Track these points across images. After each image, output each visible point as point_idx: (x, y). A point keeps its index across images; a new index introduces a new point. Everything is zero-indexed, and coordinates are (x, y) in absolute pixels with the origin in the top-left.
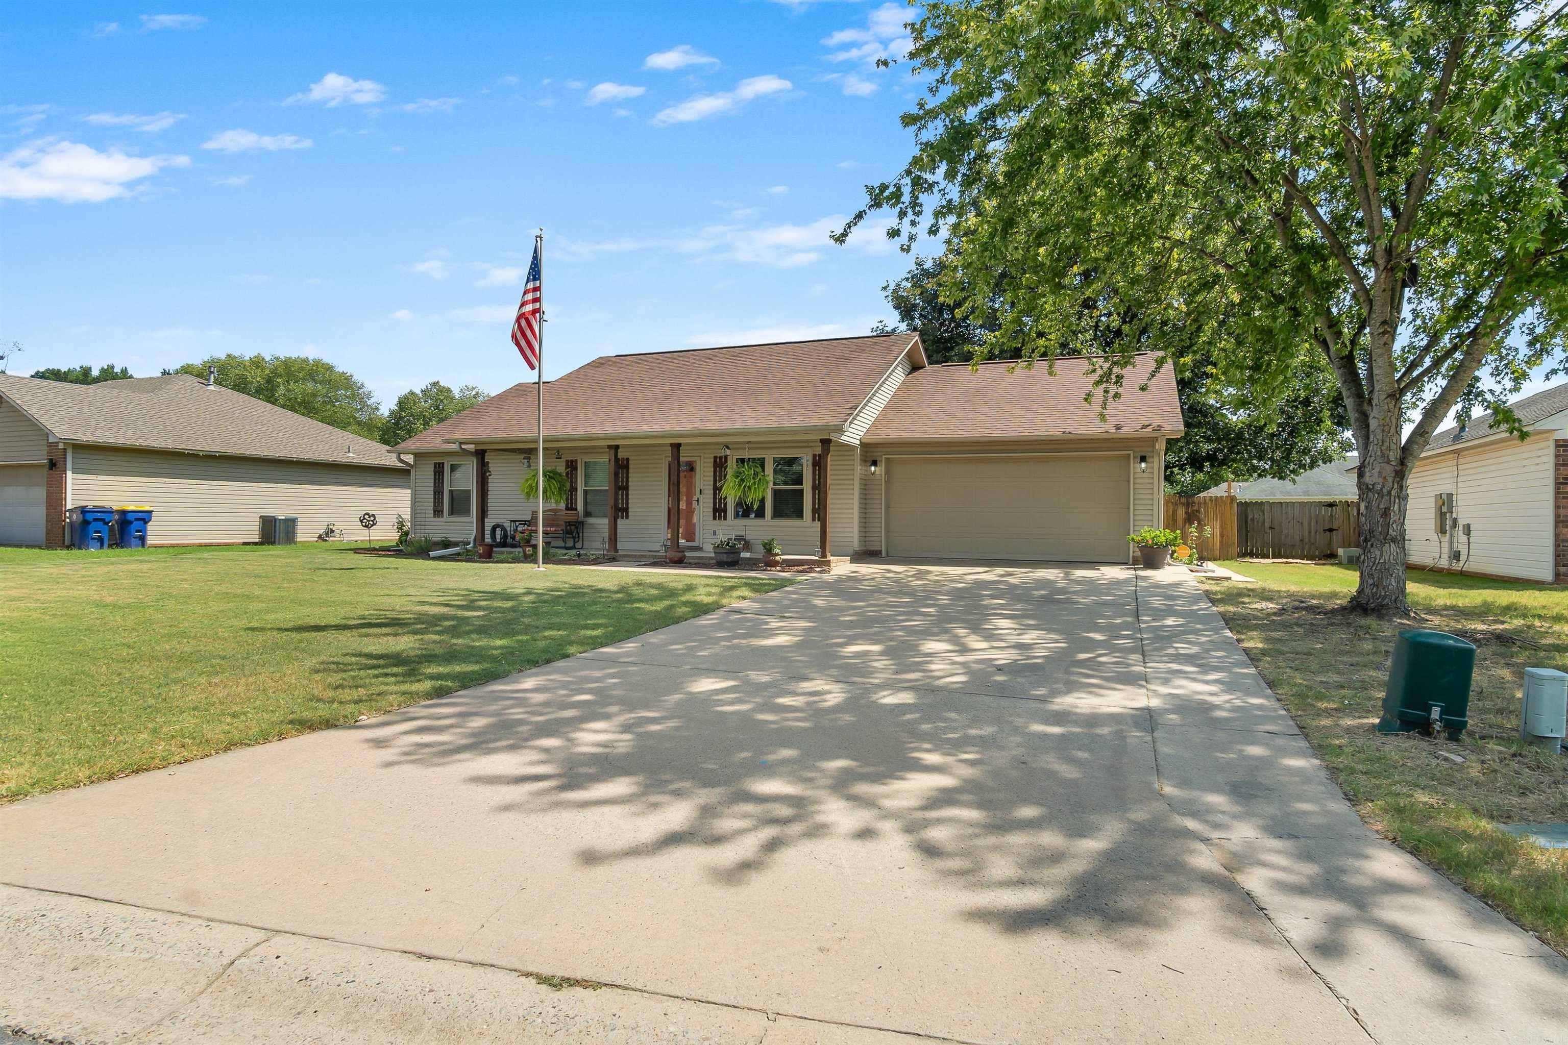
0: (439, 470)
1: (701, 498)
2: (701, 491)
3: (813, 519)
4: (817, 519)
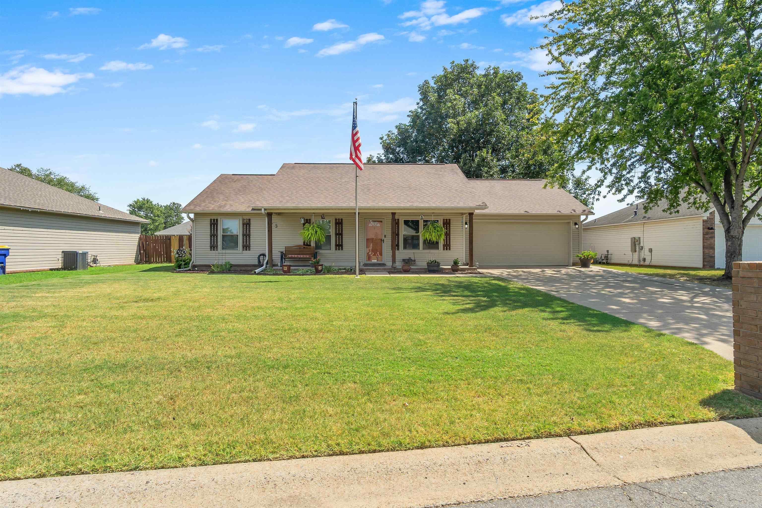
0: (214, 224)
1: (385, 239)
2: (385, 236)
3: (444, 249)
4: (447, 249)
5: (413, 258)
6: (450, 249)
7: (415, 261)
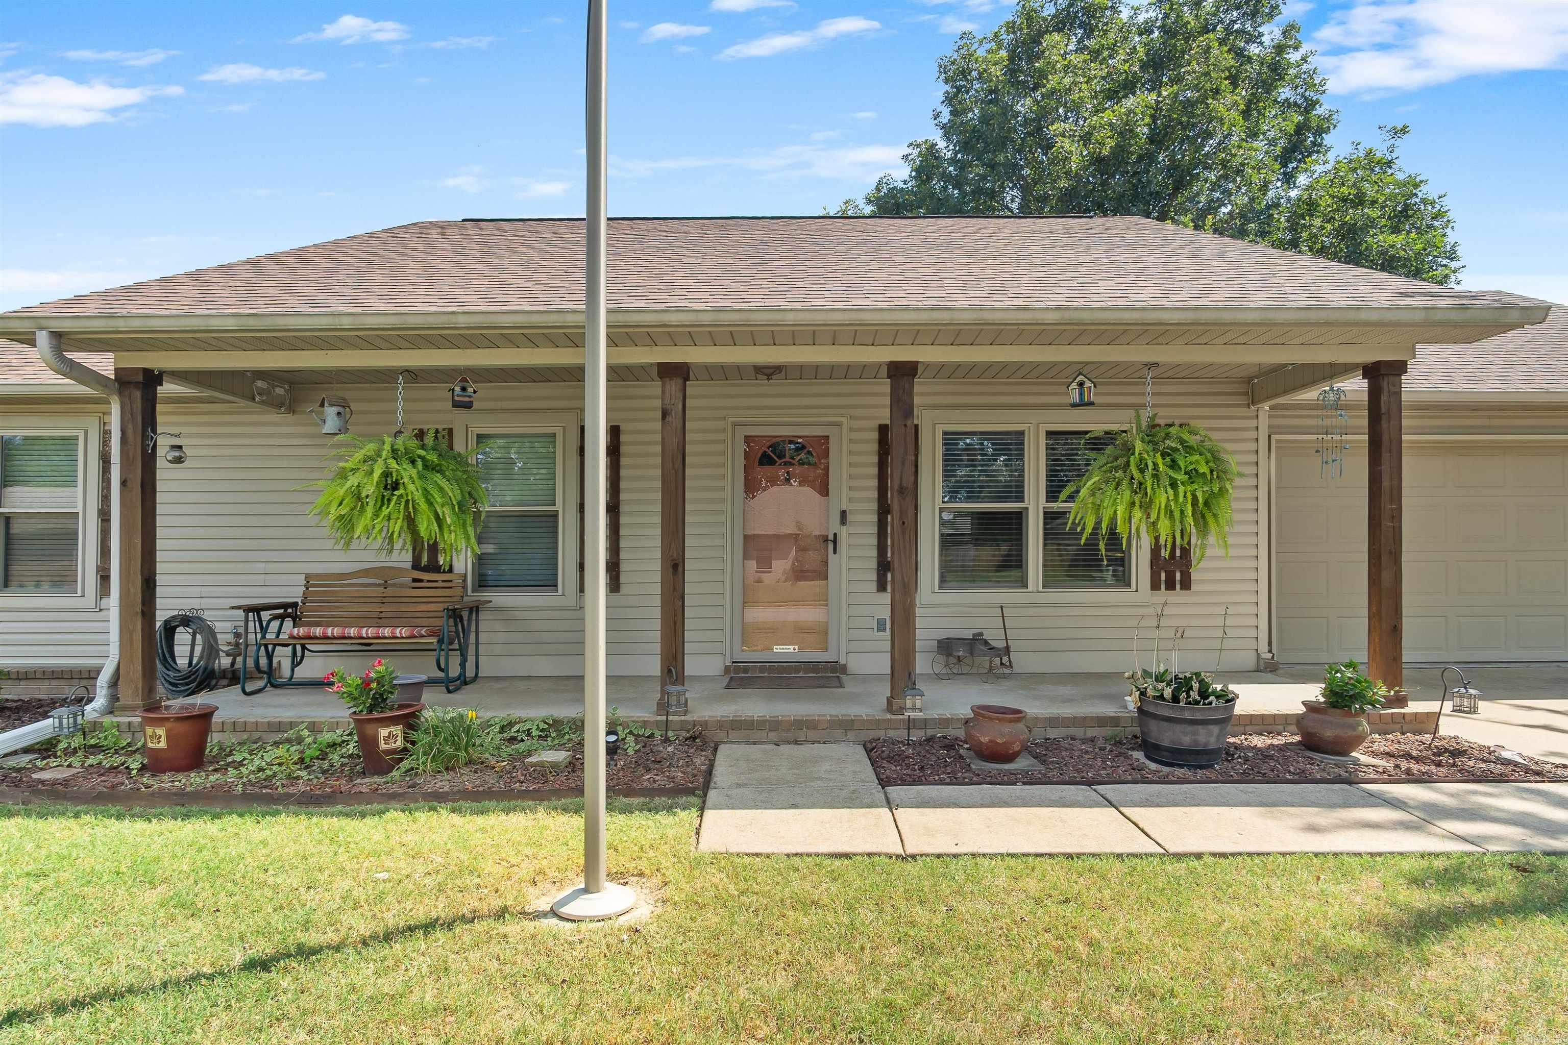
1: (844, 533)
2: (844, 514)
3: (1155, 586)
4: (1171, 586)
5: (995, 637)
6: (1186, 584)
7: (1007, 650)
